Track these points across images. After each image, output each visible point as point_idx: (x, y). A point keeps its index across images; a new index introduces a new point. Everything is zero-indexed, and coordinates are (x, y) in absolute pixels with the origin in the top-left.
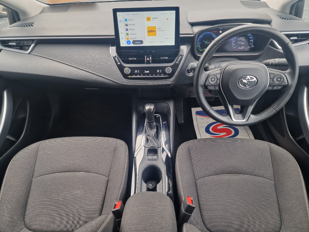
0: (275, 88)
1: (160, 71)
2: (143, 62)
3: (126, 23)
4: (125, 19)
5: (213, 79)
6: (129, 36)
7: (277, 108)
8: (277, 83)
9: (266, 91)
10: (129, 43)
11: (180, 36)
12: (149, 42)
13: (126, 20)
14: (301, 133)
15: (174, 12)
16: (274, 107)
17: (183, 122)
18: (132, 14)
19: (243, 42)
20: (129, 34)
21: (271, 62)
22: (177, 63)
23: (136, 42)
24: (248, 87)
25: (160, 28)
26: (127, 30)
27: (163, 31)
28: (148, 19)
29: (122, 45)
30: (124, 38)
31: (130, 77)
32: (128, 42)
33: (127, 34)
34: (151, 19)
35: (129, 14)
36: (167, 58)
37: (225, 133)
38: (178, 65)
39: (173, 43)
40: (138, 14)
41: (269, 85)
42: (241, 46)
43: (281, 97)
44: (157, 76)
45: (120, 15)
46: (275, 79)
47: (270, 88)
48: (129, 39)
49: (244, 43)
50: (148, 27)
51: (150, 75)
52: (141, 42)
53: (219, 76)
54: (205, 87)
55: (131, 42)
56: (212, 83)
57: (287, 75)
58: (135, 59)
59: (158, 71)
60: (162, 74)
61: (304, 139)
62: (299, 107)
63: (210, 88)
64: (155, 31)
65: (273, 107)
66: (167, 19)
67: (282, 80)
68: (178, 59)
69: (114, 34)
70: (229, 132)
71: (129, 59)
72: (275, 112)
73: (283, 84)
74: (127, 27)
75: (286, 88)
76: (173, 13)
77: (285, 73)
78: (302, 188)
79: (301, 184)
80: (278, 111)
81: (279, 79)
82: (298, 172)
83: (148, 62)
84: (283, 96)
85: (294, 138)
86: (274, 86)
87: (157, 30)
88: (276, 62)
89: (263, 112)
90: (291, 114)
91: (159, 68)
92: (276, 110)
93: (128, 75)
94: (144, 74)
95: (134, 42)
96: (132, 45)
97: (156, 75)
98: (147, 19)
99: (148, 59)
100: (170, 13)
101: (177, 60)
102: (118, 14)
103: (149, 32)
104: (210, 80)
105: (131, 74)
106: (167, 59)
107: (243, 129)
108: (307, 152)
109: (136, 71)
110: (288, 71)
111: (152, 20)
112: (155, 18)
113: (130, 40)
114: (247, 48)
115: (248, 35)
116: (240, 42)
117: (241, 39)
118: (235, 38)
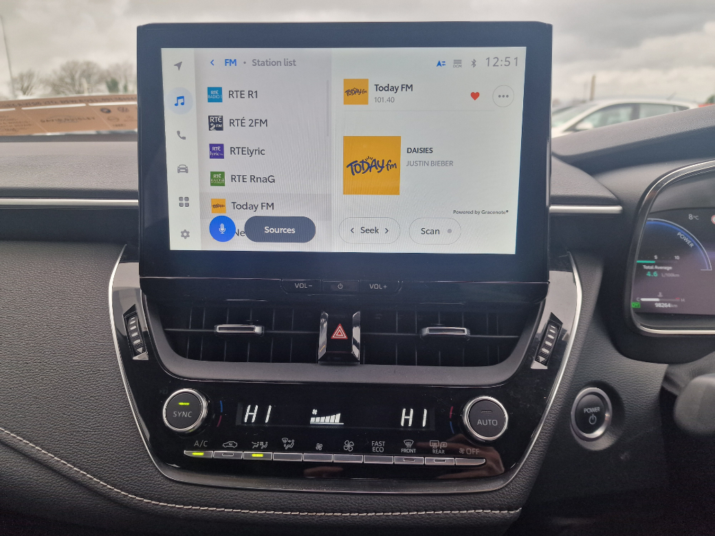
1: (418, 418)
2: (306, 354)
3: (215, 109)
4: (210, 89)
6: (229, 191)
10: (222, 229)
11: (553, 208)
12: (351, 227)
13: (215, 95)
15: (520, 52)
18: (256, 63)
20: (227, 178)
22: (536, 366)
23: (267, 230)
25: (425, 150)
26: (217, 152)
27: (444, 163)
28: (355, 92)
29: (177, 243)
30: (195, 202)
31: (201, 454)
32: (221, 227)
33: (217, 179)
34: (372, 89)
38: (546, 379)
39: (506, 244)
40: (292, 63)
44: (398, 453)
45: (179, 65)
48: (229, 206)
50: (347, 140)
51: (349, 445)
52: (305, 228)
55: (240, 225)
58: (258, 330)
59: (407, 417)
60: (434, 445)
64: (393, 166)
66: (475, 96)
69: (134, 185)
71: (219, 329)
74: (216, 137)
76: (513, 61)
83: (339, 354)
87: (405, 158)
91: (416, 396)
93: (189, 440)
94: (310, 438)
95: (255, 228)
97: (389, 451)
98: (348, 92)
99: (340, 334)
100: (493, 62)
101: (534, 351)
102: (169, 56)
103: (354, 167)
105: (212, 434)
109: (251, 414)
111: (378, 100)
112: (394, 89)
113: (229, 212)
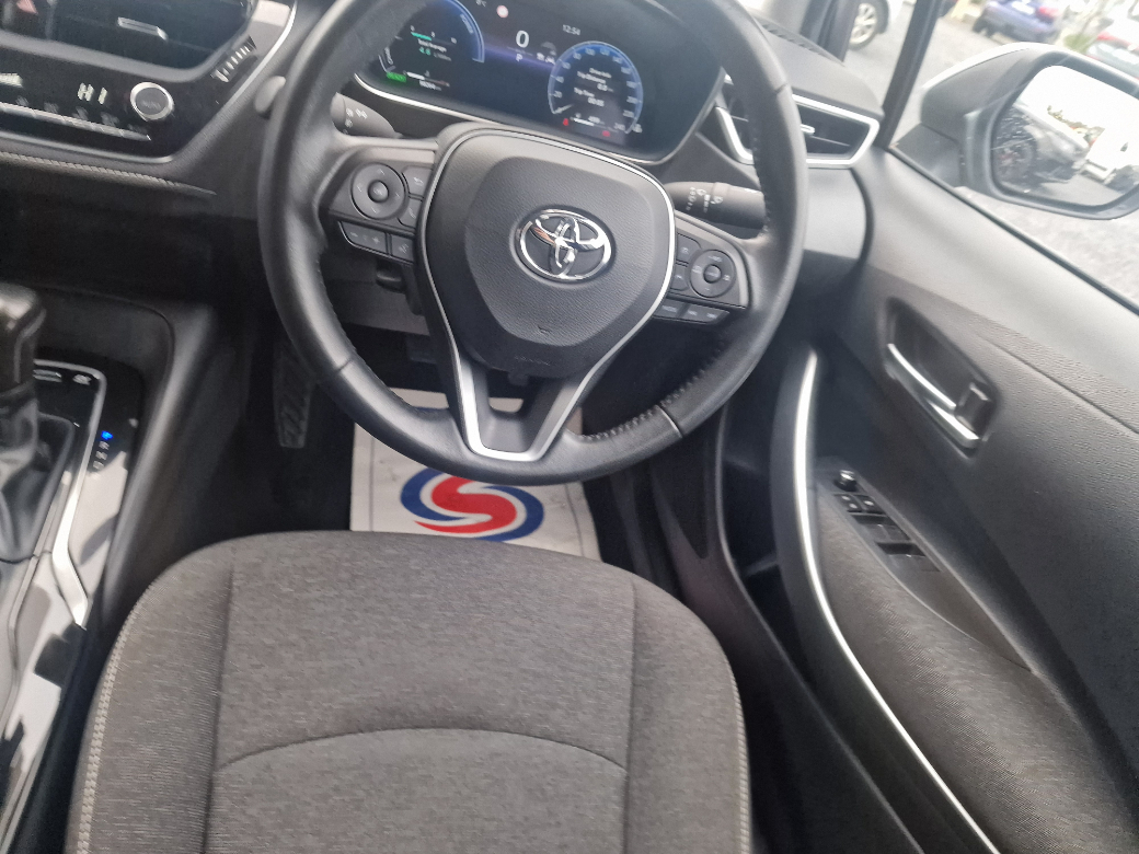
0: (692, 314)
1: (96, 95)
5: (381, 191)
7: (685, 415)
8: (705, 288)
9: (653, 322)
14: (769, 547)
16: (674, 410)
17: (301, 442)
19: (599, 94)
21: (697, 195)
22: (219, 77)
24: (562, 276)
36: (161, 33)
37: (485, 518)
38: (225, 91)
41: (667, 297)
42: (587, 110)
43: (710, 362)
44: (69, 115)
46: (698, 270)
47: (672, 310)
49: (600, 103)
51: (23, 102)
53: (417, 182)
54: (329, 224)
56: (373, 209)
57: (751, 260)
59: (85, 92)
60: (105, 117)
61: (774, 575)
62: (777, 435)
63: (356, 237)
65: (671, 409)
67: (727, 278)
68: (225, 58)
70: (502, 513)
72: (675, 434)
73: (727, 300)
75: (737, 320)
77: (746, 247)
78: (736, 806)
79: (735, 785)
80: (687, 432)
81: (715, 273)
82: (732, 727)
83: (28, 26)
84: (720, 363)
85: (740, 565)
86: (688, 302)
88: (717, 200)
89: (624, 429)
90: (744, 463)
91: (97, 77)
92: (682, 424)
97: (61, 113)
99: (26, 5)
101: (221, 64)
104: (360, 187)
106: (158, 38)
107: (563, 507)
108: (778, 636)
110: (760, 240)
114: (610, 129)
115: (624, 70)
116: (586, 93)
117: (589, 77)
118: (567, 66)
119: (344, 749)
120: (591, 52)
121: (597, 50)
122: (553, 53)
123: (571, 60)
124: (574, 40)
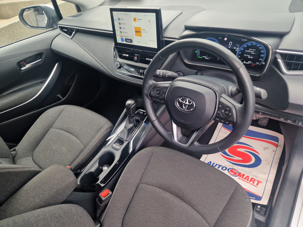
0: (222, 121)
3: (119, 21)
4: (118, 18)
5: (158, 92)
6: (122, 34)
8: (224, 116)
12: (137, 42)
18: (123, 14)
19: (251, 55)
20: (122, 32)
23: (128, 41)
25: (144, 30)
26: (120, 28)
27: (147, 32)
29: (118, 41)
30: (119, 35)
32: (122, 39)
34: (137, 19)
35: (120, 14)
39: (156, 46)
40: (127, 15)
41: (216, 116)
45: (115, 14)
46: (223, 111)
48: (123, 36)
49: (252, 57)
50: (135, 28)
52: (131, 41)
53: (164, 90)
56: (157, 95)
58: (128, 55)
59: (141, 71)
60: (142, 75)
63: (155, 100)
64: (140, 32)
66: (149, 21)
67: (230, 114)
71: (124, 55)
74: (120, 26)
75: (234, 125)
76: (154, 16)
81: (227, 113)
86: (221, 118)
87: (142, 31)
95: (126, 40)
96: (125, 42)
97: (138, 75)
98: (134, 20)
99: (136, 58)
100: (151, 15)
103: (136, 32)
104: (155, 91)
109: (125, 67)
111: (138, 21)
112: (139, 19)
113: (123, 38)
114: (254, 64)
115: (260, 48)
116: (247, 55)
117: (249, 51)
118: (242, 49)
119: (158, 190)
120: (250, 45)
121: (252, 44)
122: (239, 47)
123: (244, 48)
124: (245, 42)
